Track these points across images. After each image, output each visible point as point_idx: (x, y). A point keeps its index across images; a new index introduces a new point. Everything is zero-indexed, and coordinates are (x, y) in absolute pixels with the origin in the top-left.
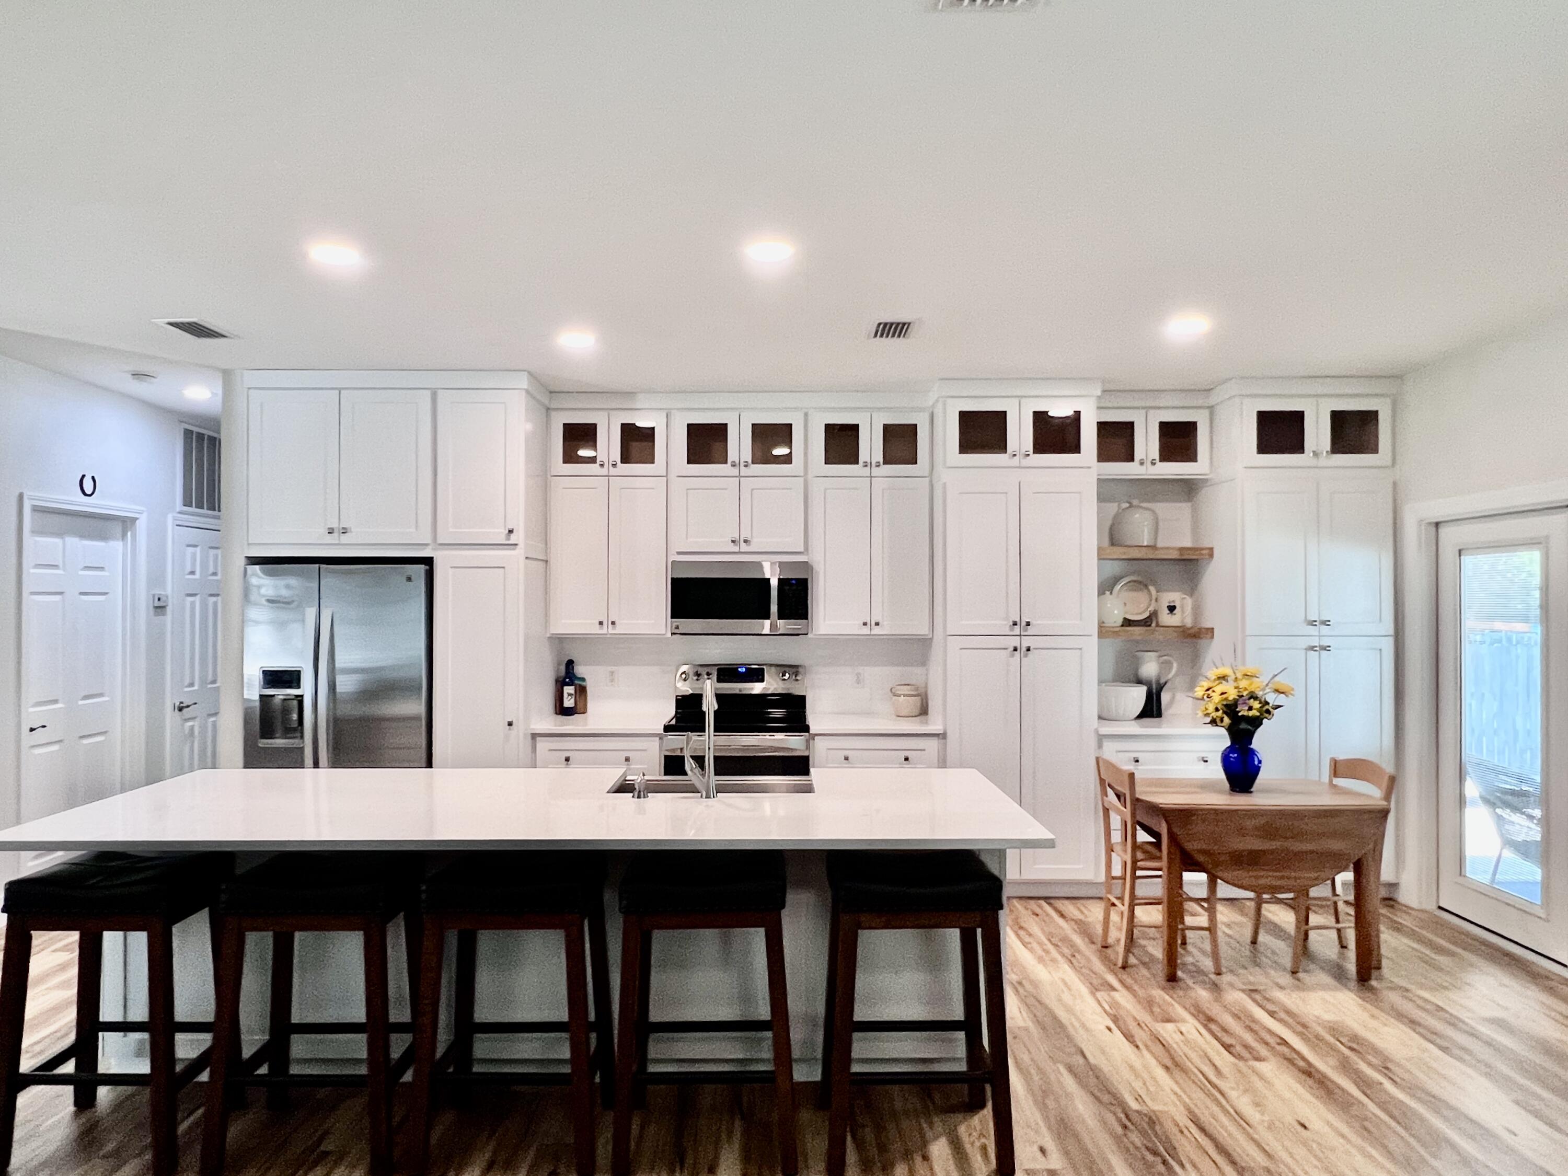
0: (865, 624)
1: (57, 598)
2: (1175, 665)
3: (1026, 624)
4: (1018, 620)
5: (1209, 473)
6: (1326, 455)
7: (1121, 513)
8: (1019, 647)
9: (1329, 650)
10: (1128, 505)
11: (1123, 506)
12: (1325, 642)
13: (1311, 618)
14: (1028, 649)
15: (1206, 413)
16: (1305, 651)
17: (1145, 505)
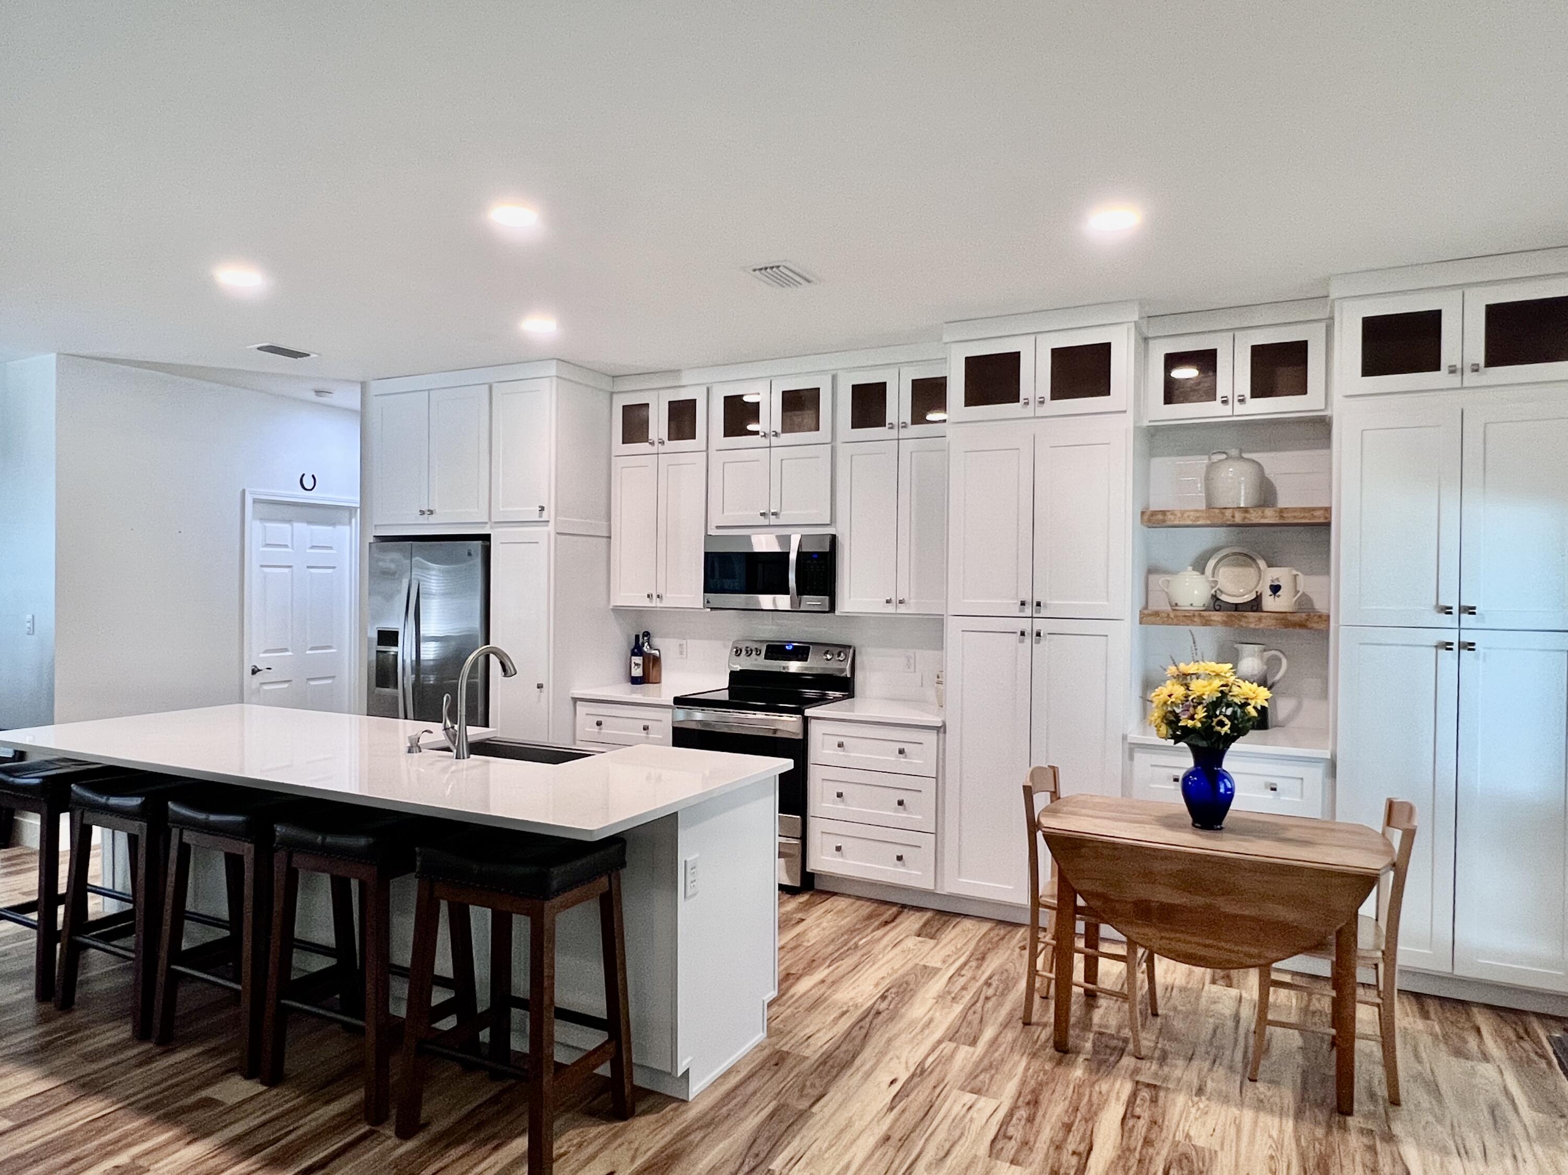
0: (888, 602)
1: (287, 570)
2: (1285, 662)
3: (1039, 604)
4: (1028, 599)
5: (1323, 407)
6: (1475, 368)
7: (1211, 467)
8: (1028, 631)
9: (1473, 650)
10: (1224, 456)
11: (1216, 458)
12: (1467, 637)
13: (1444, 602)
14: (1038, 634)
15: (1321, 327)
16: (1434, 650)
17: (1245, 455)
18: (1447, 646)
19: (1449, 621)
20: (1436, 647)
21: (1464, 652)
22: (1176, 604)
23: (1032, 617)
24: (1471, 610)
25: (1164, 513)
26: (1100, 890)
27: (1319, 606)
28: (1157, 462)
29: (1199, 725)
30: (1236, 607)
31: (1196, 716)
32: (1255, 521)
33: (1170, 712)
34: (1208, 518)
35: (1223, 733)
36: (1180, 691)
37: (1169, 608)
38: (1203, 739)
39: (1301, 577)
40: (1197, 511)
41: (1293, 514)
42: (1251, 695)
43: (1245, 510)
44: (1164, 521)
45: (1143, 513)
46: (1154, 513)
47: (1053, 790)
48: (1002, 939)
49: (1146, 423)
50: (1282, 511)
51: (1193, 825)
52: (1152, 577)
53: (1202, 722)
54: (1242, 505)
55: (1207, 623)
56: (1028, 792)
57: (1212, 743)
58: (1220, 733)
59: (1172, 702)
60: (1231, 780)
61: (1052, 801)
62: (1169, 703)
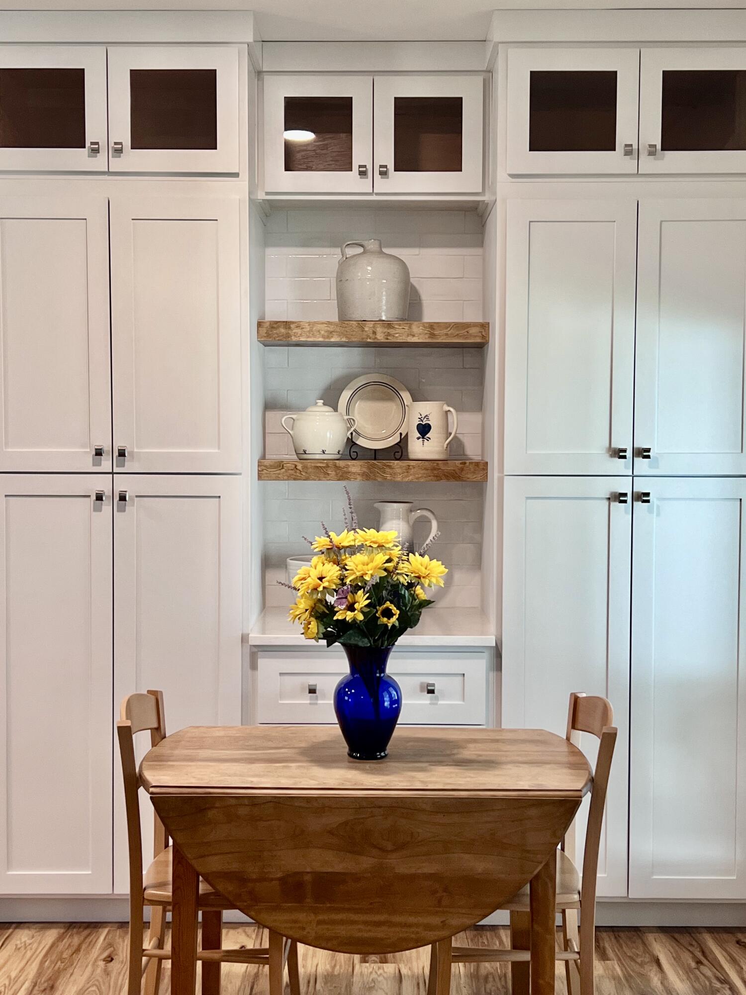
2: (434, 524)
3: (122, 454)
4: (106, 446)
5: (481, 191)
6: (652, 151)
7: (345, 264)
8: (107, 492)
9: (648, 501)
10: (361, 250)
11: (350, 252)
12: (641, 486)
13: (617, 444)
14: (123, 498)
15: (477, 82)
16: (606, 503)
17: (386, 251)
18: (620, 498)
19: (620, 466)
20: (609, 499)
21: (638, 505)
22: (305, 452)
23: (113, 473)
24: (644, 453)
25: (287, 324)
26: (235, 867)
27: (472, 451)
28: (273, 254)
29: (361, 617)
30: (376, 454)
31: (356, 606)
32: (400, 340)
33: (320, 601)
34: (340, 334)
35: (390, 625)
36: (332, 572)
37: (295, 457)
38: (364, 635)
39: (454, 416)
40: (329, 323)
41: (445, 331)
42: (423, 572)
43: (388, 324)
44: (288, 336)
45: (260, 324)
46: (275, 325)
47: (155, 725)
48: (78, 950)
49: (261, 196)
50: (432, 326)
51: (350, 755)
52: (269, 414)
53: (362, 612)
54: (384, 318)
55: (343, 475)
56: (125, 735)
57: (375, 641)
58: (386, 626)
59: (324, 588)
60: (397, 690)
61: (154, 744)
62: (321, 589)
